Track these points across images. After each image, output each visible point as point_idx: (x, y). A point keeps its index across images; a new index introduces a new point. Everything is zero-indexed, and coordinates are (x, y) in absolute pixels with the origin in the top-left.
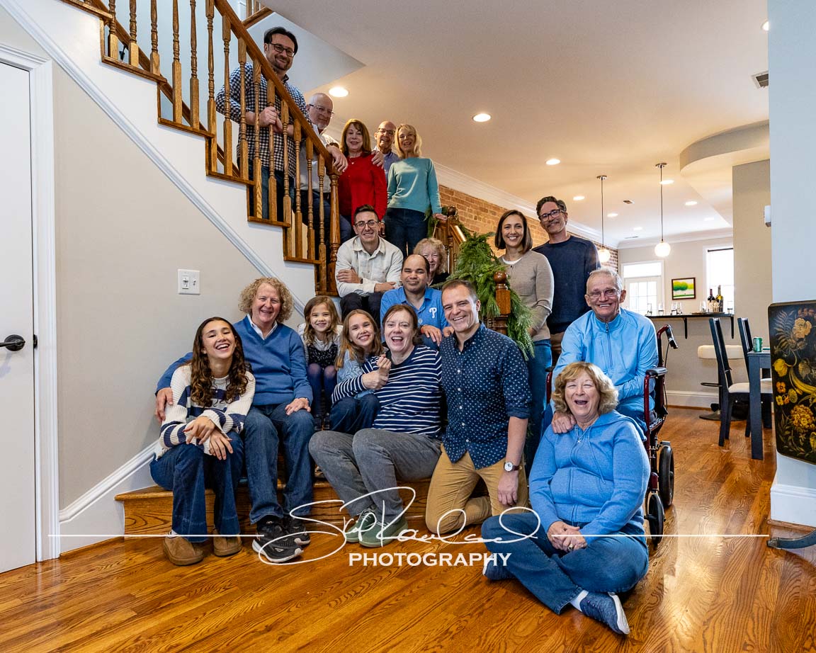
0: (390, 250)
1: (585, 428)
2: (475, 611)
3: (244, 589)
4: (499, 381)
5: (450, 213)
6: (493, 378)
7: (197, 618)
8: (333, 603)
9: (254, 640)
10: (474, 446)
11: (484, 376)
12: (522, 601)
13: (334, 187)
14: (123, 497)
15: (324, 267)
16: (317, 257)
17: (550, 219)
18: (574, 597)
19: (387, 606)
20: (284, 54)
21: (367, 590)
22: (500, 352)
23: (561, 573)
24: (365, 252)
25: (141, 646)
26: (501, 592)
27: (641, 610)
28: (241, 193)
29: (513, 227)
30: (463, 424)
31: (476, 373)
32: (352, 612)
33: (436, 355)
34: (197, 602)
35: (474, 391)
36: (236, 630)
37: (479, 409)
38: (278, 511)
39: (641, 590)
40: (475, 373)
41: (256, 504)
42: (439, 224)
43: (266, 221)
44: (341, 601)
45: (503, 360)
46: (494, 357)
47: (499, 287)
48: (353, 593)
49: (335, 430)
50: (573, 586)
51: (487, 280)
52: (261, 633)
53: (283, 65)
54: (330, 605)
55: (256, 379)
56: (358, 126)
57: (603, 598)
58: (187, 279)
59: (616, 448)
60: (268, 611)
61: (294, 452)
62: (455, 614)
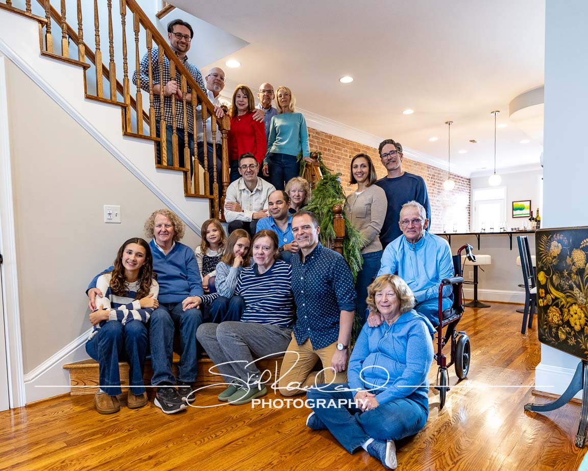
0: (266, 186)
1: (390, 324)
2: (294, 450)
3: (141, 431)
4: (330, 285)
5: (315, 156)
6: (326, 283)
7: (105, 450)
8: (198, 442)
9: (139, 465)
10: (313, 333)
11: (319, 281)
12: (330, 444)
13: (224, 139)
14: (68, 366)
15: (217, 201)
16: (212, 193)
17: (389, 158)
18: (363, 443)
19: (235, 446)
20: (183, 40)
21: (225, 434)
22: (331, 263)
23: (357, 426)
24: (247, 190)
25: (64, 466)
26: (317, 438)
27: (412, 453)
28: (150, 147)
29: (359, 167)
30: (306, 317)
31: (314, 279)
32: (209, 448)
33: (289, 268)
34: (107, 439)
35: (312, 292)
36: (129, 458)
37: (315, 306)
38: (172, 378)
39: (417, 439)
40: (312, 279)
41: (156, 373)
42: (307, 166)
43: (170, 167)
44: (204, 441)
45: (333, 269)
46: (326, 267)
47: (337, 217)
48: (214, 436)
49: (214, 322)
50: (364, 435)
51: (329, 211)
52: (145, 460)
53: (183, 49)
54: (196, 444)
55: (159, 284)
56: (244, 91)
57: (381, 444)
58: (111, 212)
59: (409, 340)
60: (154, 446)
61: (186, 337)
62: (279, 452)
